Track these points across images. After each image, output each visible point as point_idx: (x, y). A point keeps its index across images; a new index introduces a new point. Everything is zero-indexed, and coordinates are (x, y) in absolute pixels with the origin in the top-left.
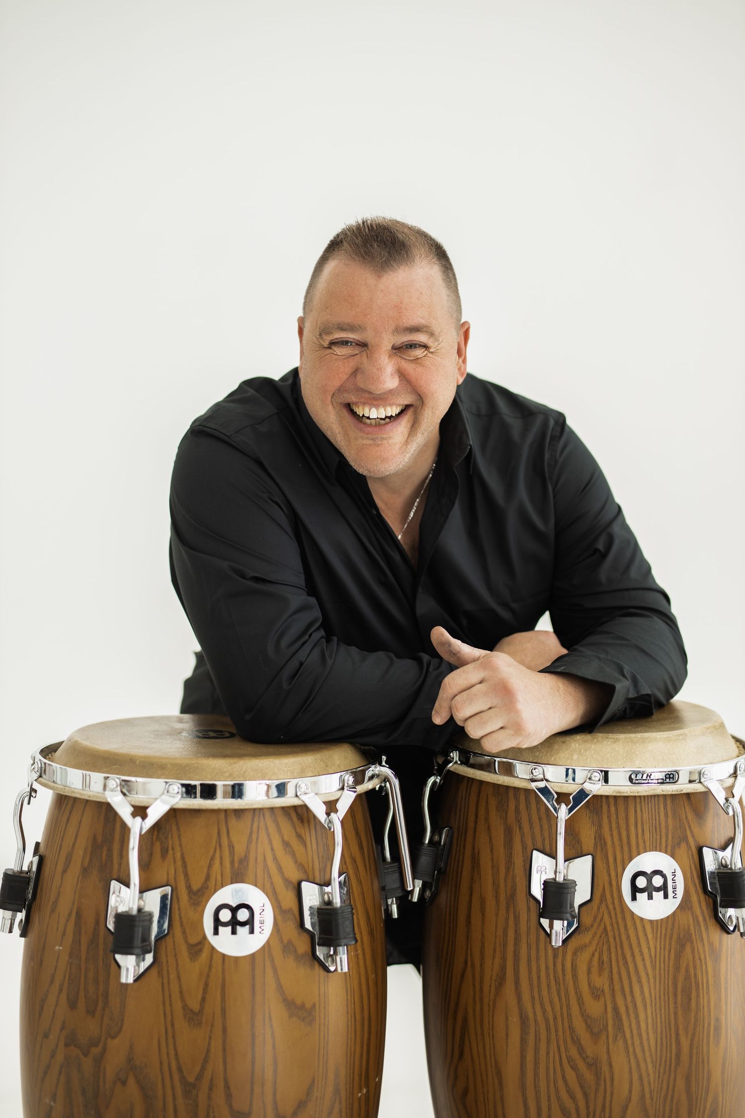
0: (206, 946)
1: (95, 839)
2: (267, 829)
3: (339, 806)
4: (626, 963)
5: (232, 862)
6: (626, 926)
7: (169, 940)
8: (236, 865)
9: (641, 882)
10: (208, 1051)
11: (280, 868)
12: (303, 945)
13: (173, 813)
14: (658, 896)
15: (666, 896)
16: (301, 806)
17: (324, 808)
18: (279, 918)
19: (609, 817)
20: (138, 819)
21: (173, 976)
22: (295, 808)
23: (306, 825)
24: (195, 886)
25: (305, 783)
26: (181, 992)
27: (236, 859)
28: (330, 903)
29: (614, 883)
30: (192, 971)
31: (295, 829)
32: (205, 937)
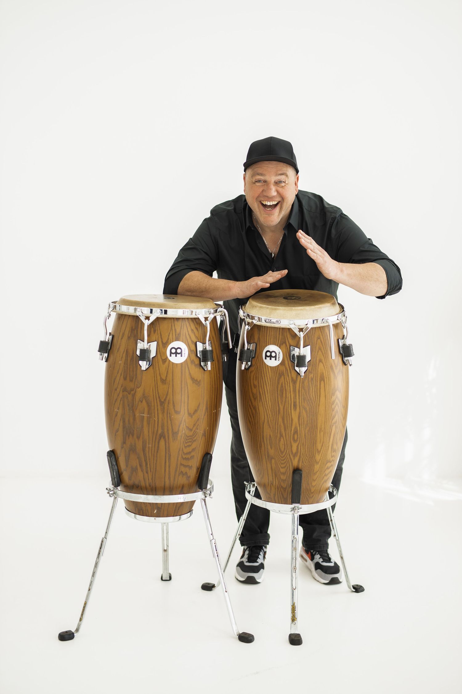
0: (168, 360)
1: (132, 327)
2: (186, 325)
3: (208, 319)
4: (262, 378)
5: (176, 335)
6: (263, 367)
7: (156, 358)
8: (177, 336)
9: (268, 354)
10: (168, 392)
11: (190, 337)
12: (197, 361)
13: (158, 319)
14: (273, 359)
15: (276, 360)
16: (197, 318)
17: (204, 319)
18: (190, 352)
19: (262, 332)
20: (147, 320)
21: (157, 369)
22: (195, 319)
23: (198, 325)
24: (164, 342)
25: (198, 311)
26: (160, 374)
27: (177, 334)
28: (206, 349)
29: (261, 353)
30: (163, 367)
31: (195, 326)
32: (167, 357)
